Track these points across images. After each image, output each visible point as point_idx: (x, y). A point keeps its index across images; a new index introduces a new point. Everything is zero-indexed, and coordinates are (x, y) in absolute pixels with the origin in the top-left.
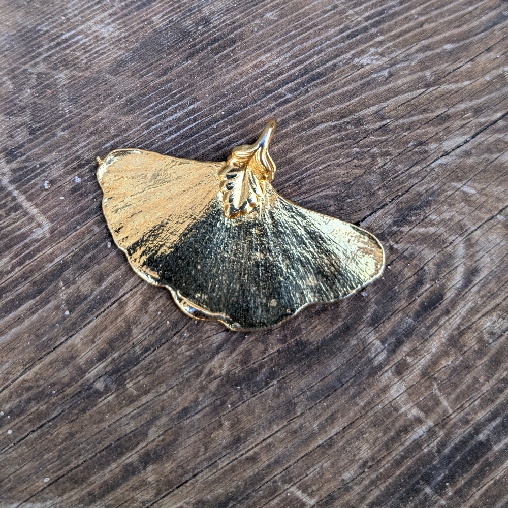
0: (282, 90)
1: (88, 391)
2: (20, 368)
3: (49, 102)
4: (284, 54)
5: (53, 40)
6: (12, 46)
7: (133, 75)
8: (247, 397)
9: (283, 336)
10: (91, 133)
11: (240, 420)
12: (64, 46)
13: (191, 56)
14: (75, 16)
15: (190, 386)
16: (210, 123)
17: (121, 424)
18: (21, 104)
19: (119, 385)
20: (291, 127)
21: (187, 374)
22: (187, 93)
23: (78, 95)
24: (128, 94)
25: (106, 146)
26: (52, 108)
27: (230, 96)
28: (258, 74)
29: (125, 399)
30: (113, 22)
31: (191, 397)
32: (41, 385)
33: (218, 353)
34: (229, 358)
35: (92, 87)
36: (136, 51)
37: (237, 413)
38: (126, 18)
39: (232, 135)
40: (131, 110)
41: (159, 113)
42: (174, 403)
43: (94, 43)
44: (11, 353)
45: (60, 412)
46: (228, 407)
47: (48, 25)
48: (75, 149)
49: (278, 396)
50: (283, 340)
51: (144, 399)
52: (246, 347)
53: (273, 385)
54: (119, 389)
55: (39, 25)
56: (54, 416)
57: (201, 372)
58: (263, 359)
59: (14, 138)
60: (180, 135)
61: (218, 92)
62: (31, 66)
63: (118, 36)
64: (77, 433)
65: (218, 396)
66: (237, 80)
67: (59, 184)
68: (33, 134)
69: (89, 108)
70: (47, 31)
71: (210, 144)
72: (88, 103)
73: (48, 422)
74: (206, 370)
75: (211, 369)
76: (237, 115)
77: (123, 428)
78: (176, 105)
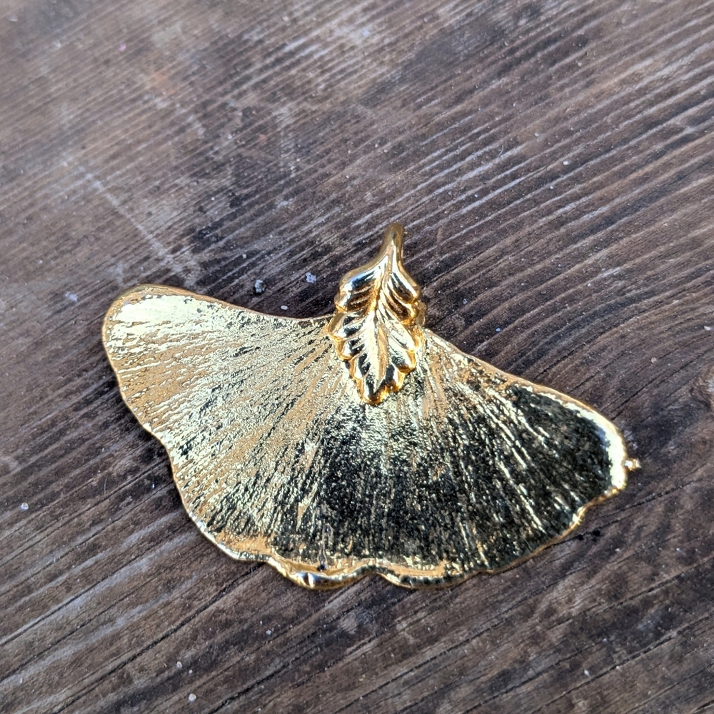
0: (677, 121)
1: (328, 634)
2: (212, 589)
3: (263, 155)
4: (678, 59)
5: (269, 54)
6: (204, 67)
7: (403, 106)
8: (619, 657)
9: (688, 552)
10: (333, 201)
11: (607, 699)
12: (287, 63)
13: (506, 70)
14: (306, 14)
15: (513, 633)
16: (541, 181)
17: (386, 694)
18: (216, 158)
19: (383, 625)
20: (695, 184)
21: (507, 612)
22: (500, 132)
23: (311, 141)
24: (395, 138)
25: (358, 222)
26: (268, 162)
27: (578, 134)
28: (630, 94)
29: (394, 650)
30: (369, 21)
31: (515, 654)
32: (246, 620)
33: (564, 576)
34: (586, 587)
35: (334, 127)
36: (408, 66)
37: (600, 687)
38: (391, 14)
39: (584, 199)
40: (401, 163)
41: (450, 166)
42: (483, 663)
43: (338, 56)
44: (197, 563)
45: (279, 667)
46: (583, 674)
47: (262, 31)
48: (305, 228)
49: (680, 660)
50: (689, 559)
51: (429, 653)
52: (616, 568)
53: (670, 639)
54: (383, 633)
55: (247, 31)
56: (268, 673)
57: (532, 609)
58: (652, 589)
59: (205, 212)
60: (487, 202)
61: (556, 128)
62: (233, 97)
63: (377, 44)
64: (308, 707)
65: (565, 654)
66: (592, 107)
67: (280, 285)
68: (237, 205)
69: (330, 161)
70: (261, 41)
71: (543, 216)
72: (327, 154)
73: (258, 683)
74: (543, 606)
75: (551, 604)
76: (593, 166)
77: (390, 701)
78: (480, 153)
